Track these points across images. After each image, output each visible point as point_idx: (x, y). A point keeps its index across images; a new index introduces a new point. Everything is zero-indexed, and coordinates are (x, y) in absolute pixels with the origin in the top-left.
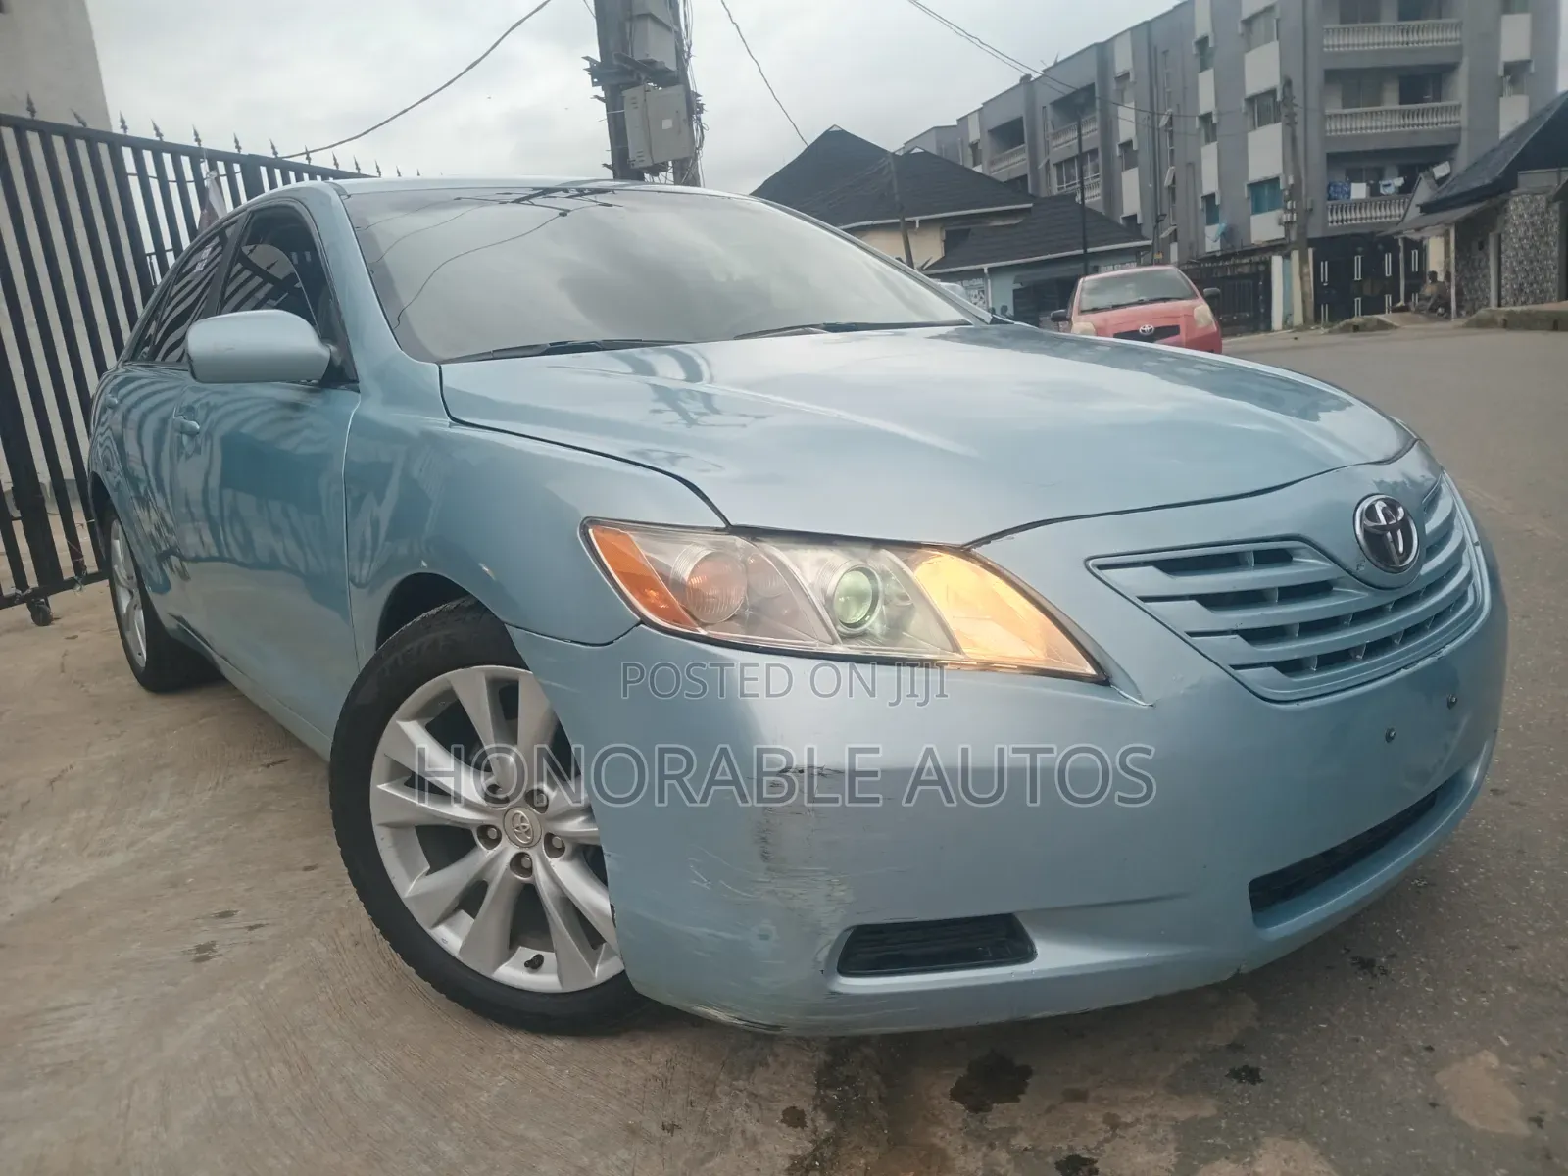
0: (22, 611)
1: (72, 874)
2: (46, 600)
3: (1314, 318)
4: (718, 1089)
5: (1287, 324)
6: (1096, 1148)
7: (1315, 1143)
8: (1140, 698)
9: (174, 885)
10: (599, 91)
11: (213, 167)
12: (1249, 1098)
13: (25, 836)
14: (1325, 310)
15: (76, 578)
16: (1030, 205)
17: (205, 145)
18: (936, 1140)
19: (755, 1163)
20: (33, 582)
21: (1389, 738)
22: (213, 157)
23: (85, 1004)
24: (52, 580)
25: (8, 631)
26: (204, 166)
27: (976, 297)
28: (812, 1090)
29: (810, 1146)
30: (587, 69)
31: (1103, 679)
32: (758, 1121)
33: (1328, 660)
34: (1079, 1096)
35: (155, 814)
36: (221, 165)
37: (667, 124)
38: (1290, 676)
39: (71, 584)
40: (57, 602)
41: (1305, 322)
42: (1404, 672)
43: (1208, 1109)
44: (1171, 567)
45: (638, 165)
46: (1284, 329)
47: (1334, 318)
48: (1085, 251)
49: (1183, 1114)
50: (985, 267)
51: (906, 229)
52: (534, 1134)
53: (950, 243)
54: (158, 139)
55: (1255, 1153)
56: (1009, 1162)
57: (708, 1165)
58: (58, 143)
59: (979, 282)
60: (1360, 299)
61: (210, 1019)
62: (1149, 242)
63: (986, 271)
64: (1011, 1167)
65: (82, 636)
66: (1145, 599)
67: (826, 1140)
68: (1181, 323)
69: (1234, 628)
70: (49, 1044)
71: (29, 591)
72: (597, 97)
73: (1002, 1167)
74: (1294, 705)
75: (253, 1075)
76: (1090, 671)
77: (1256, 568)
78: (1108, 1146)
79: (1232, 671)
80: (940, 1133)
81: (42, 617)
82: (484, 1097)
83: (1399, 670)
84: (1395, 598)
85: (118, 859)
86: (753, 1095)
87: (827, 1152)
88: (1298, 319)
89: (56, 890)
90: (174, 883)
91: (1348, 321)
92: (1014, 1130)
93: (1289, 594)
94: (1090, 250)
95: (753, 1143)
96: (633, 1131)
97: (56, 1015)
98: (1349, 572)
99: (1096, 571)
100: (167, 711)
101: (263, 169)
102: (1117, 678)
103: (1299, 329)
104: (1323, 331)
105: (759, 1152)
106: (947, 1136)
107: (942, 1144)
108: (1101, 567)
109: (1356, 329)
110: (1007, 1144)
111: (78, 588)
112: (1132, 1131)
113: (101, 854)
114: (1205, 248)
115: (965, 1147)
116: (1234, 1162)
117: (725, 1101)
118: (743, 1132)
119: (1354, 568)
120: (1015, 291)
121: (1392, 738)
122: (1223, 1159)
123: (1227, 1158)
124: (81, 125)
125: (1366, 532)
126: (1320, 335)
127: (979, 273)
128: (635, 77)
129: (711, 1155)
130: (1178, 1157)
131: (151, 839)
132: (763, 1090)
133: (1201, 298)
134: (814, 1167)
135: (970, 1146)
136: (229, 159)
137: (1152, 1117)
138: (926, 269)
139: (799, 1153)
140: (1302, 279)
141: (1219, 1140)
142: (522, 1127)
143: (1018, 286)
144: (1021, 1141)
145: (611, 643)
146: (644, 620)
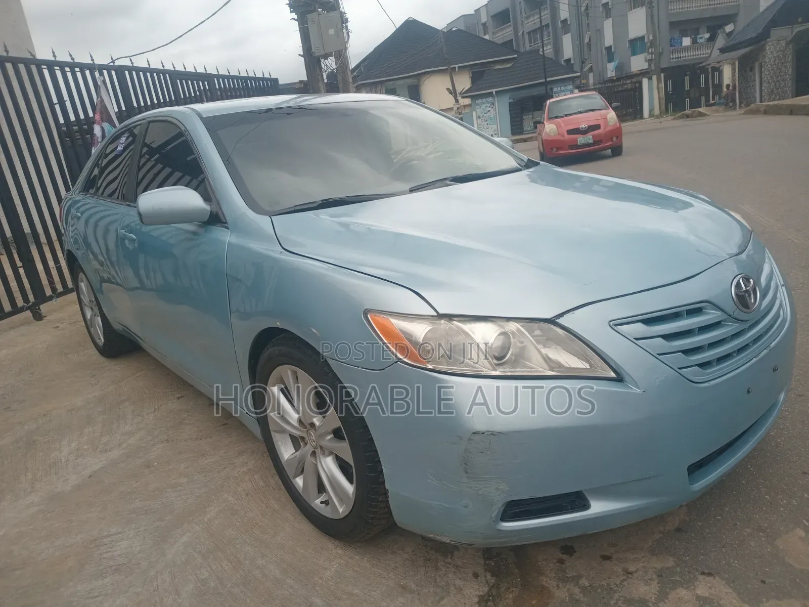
0: (28, 314)
1: (95, 463)
2: (39, 307)
3: (665, 111)
4: (439, 564)
5: (651, 115)
6: (620, 584)
7: (723, 579)
8: (638, 388)
9: (148, 467)
10: (294, 16)
11: (101, 74)
12: (688, 556)
13: (64, 443)
14: (671, 106)
15: (53, 295)
16: (516, 56)
17: (97, 62)
18: (544, 583)
19: (462, 600)
20: (31, 298)
22: (101, 68)
23: (120, 533)
24: (41, 298)
25: (22, 324)
26: (97, 74)
27: (489, 107)
28: (483, 562)
29: (486, 589)
30: (287, 4)
31: (619, 379)
32: (460, 579)
33: (721, 359)
34: (606, 558)
35: (128, 428)
36: (105, 72)
37: (332, 32)
38: (704, 369)
39: (50, 298)
40: (44, 308)
41: (660, 113)
42: (755, 359)
43: (670, 562)
44: (648, 322)
45: (317, 54)
46: (649, 117)
47: (675, 111)
48: (546, 80)
49: (659, 566)
50: (494, 91)
51: (451, 72)
52: (356, 591)
53: (474, 80)
54: (72, 61)
55: (696, 584)
56: (580, 592)
57: (442, 603)
58: (22, 67)
59: (490, 99)
60: (688, 99)
61: (185, 539)
62: (579, 74)
63: (494, 93)
64: (581, 595)
65: (61, 326)
66: (637, 339)
67: (493, 586)
68: (601, 123)
69: (679, 350)
70: (109, 554)
71: (31, 304)
72: (293, 19)
73: (577, 595)
74: (707, 384)
75: (214, 567)
76: (613, 375)
77: (686, 319)
78: (625, 583)
79: (678, 370)
80: (545, 580)
81: (38, 317)
82: (328, 573)
83: (753, 359)
84: (749, 324)
85: (115, 454)
86: (457, 567)
87: (494, 592)
88: (657, 111)
89: (88, 472)
90: (148, 466)
91: (683, 112)
92: (579, 577)
93: (703, 329)
94: (548, 79)
95: (460, 590)
96: (404, 588)
97: (109, 539)
98: (730, 316)
99: (614, 327)
100: (116, 369)
101: (127, 72)
102: (627, 378)
103: (658, 117)
104: (670, 118)
105: (464, 595)
106: (548, 581)
107: (546, 585)
108: (616, 325)
109: (688, 116)
110: (577, 584)
111: (54, 300)
112: (635, 575)
113: (106, 451)
114: (607, 75)
115: (558, 586)
116: (686, 589)
117: (444, 569)
118: (454, 585)
119: (731, 314)
120: (510, 103)
121: (750, 392)
122: (681, 588)
123: (682, 587)
124: (32, 57)
125: (737, 295)
126: (669, 121)
127: (491, 94)
128: (313, 8)
129: (442, 598)
130: (659, 587)
131: (130, 441)
132: (460, 563)
133: (611, 109)
134: (489, 600)
135: (561, 585)
136: (109, 68)
137: (644, 567)
138: (464, 93)
139: (481, 593)
140: (658, 90)
141: (678, 578)
142: (350, 588)
143: (511, 101)
144: (584, 582)
145: (383, 369)
146: (399, 360)
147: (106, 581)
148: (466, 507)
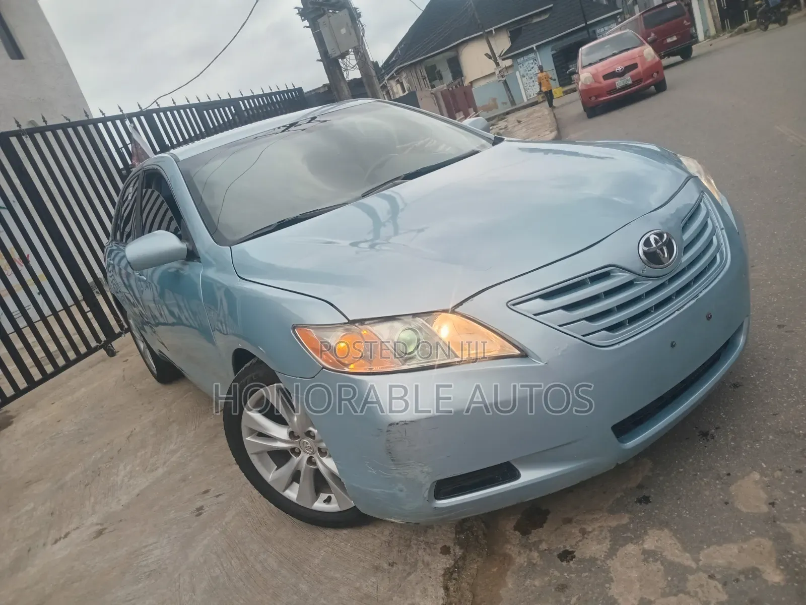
0: (102, 352)
1: (142, 482)
2: (111, 345)
3: (722, 29)
4: (412, 543)
5: (707, 36)
6: (576, 545)
7: (671, 530)
8: (541, 362)
9: (184, 481)
10: (306, 23)
11: (132, 122)
12: (644, 512)
13: (121, 467)
14: (727, 22)
15: (121, 331)
16: (552, 5)
17: (125, 112)
18: (507, 551)
19: (428, 574)
20: (103, 338)
21: (673, 346)
22: (130, 116)
23: (155, 543)
24: (111, 336)
25: (99, 362)
26: (127, 122)
27: (532, 64)
28: (453, 536)
29: (453, 562)
30: (297, 14)
31: (524, 355)
32: (429, 555)
33: (633, 319)
34: (569, 521)
35: (172, 447)
36: (135, 119)
37: (343, 31)
38: (613, 332)
39: (120, 335)
40: (115, 344)
41: (717, 32)
42: (677, 313)
43: (625, 519)
44: (547, 296)
45: (333, 56)
46: (705, 40)
47: (733, 26)
48: (586, 24)
49: (614, 524)
50: (534, 46)
51: (487, 36)
52: (338, 575)
53: (513, 39)
54: (103, 116)
55: (645, 539)
56: (538, 556)
57: (409, 579)
58: (60, 132)
59: (532, 55)
60: (747, 11)
61: (205, 542)
62: (620, 10)
63: (535, 48)
64: (539, 559)
65: (130, 358)
66: (535, 315)
67: (460, 558)
68: (638, 61)
69: (582, 318)
70: (145, 563)
71: (103, 343)
72: (306, 27)
73: (534, 559)
74: (616, 347)
75: (225, 565)
76: (517, 352)
77: (592, 285)
78: (580, 543)
79: (582, 338)
80: (509, 547)
81: (111, 353)
82: (317, 561)
83: (675, 312)
84: (668, 278)
85: (160, 471)
86: (427, 543)
87: (460, 563)
88: (713, 31)
89: (137, 491)
90: (184, 480)
91: (740, 27)
92: (541, 541)
93: (609, 293)
94: (588, 23)
95: (427, 565)
96: (377, 568)
97: (147, 549)
98: (639, 275)
99: (512, 307)
100: (170, 392)
101: (155, 115)
102: (530, 353)
103: (714, 37)
104: (727, 35)
105: (430, 569)
106: (512, 548)
107: (511, 553)
108: (514, 305)
109: (746, 30)
110: (537, 549)
111: (123, 335)
112: (591, 535)
113: (153, 471)
114: (654, 4)
115: (519, 552)
116: (634, 544)
117: (415, 547)
118: (423, 561)
119: (640, 272)
120: (553, 55)
121: (674, 346)
122: (630, 544)
123: (632, 543)
124: (68, 121)
125: (645, 253)
126: (725, 39)
127: (531, 50)
128: (322, 12)
129: (409, 574)
130: (610, 545)
131: (173, 459)
132: (432, 540)
133: (647, 44)
134: (454, 571)
135: (522, 551)
136: (137, 115)
137: (600, 527)
138: (503, 56)
139: (448, 566)
140: (711, 8)
141: (629, 535)
142: (332, 573)
143: (554, 52)
144: (544, 546)
145: (314, 377)
146: (324, 367)
147: (141, 585)
148: (401, 491)
